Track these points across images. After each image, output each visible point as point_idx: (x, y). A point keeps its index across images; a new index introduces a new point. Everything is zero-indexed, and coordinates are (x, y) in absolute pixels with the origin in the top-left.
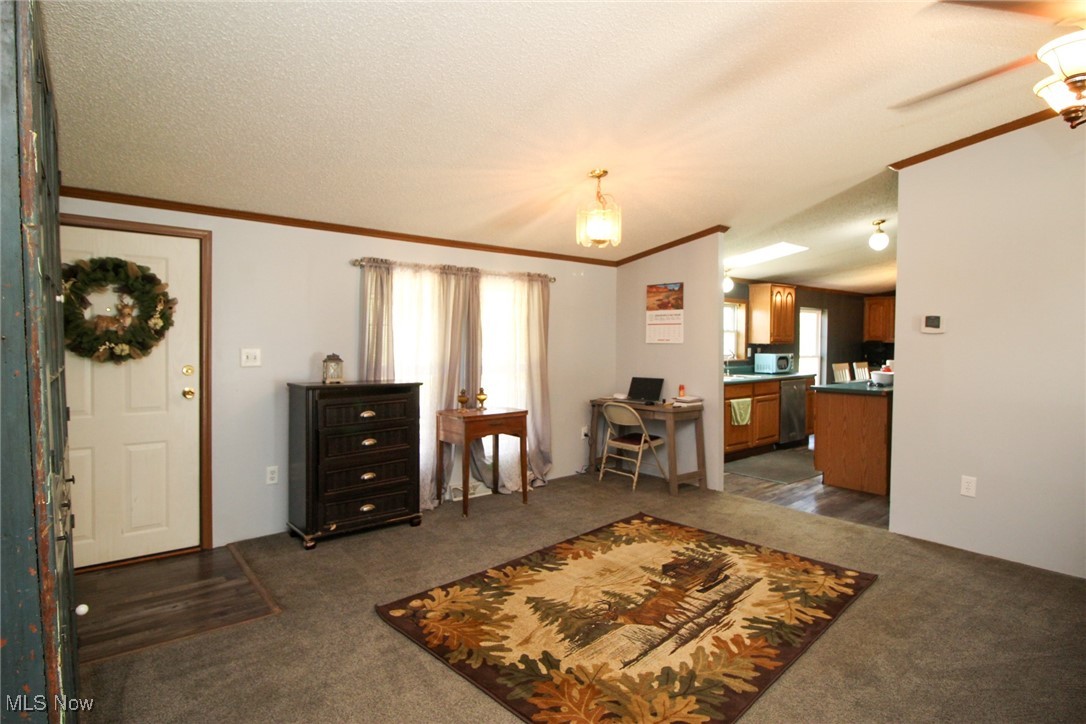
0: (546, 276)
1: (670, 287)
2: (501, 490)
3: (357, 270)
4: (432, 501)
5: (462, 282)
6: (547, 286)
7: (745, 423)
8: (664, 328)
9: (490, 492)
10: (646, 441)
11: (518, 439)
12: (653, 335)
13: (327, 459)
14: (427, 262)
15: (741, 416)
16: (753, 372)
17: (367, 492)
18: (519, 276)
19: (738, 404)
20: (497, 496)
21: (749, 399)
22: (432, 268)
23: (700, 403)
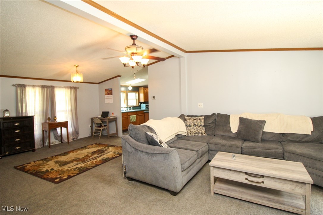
0: (76, 87)
1: (110, 89)
2: (63, 142)
3: (15, 87)
4: (41, 146)
5: (48, 89)
6: (76, 89)
7: (134, 121)
8: (109, 99)
9: (60, 143)
10: (103, 127)
11: (66, 128)
12: (107, 101)
13: (4, 136)
14: (37, 85)
15: (133, 119)
16: (141, 109)
17: (18, 144)
18: (67, 87)
19: (132, 116)
20: (62, 144)
21: (135, 115)
22: (39, 86)
23: (116, 117)
